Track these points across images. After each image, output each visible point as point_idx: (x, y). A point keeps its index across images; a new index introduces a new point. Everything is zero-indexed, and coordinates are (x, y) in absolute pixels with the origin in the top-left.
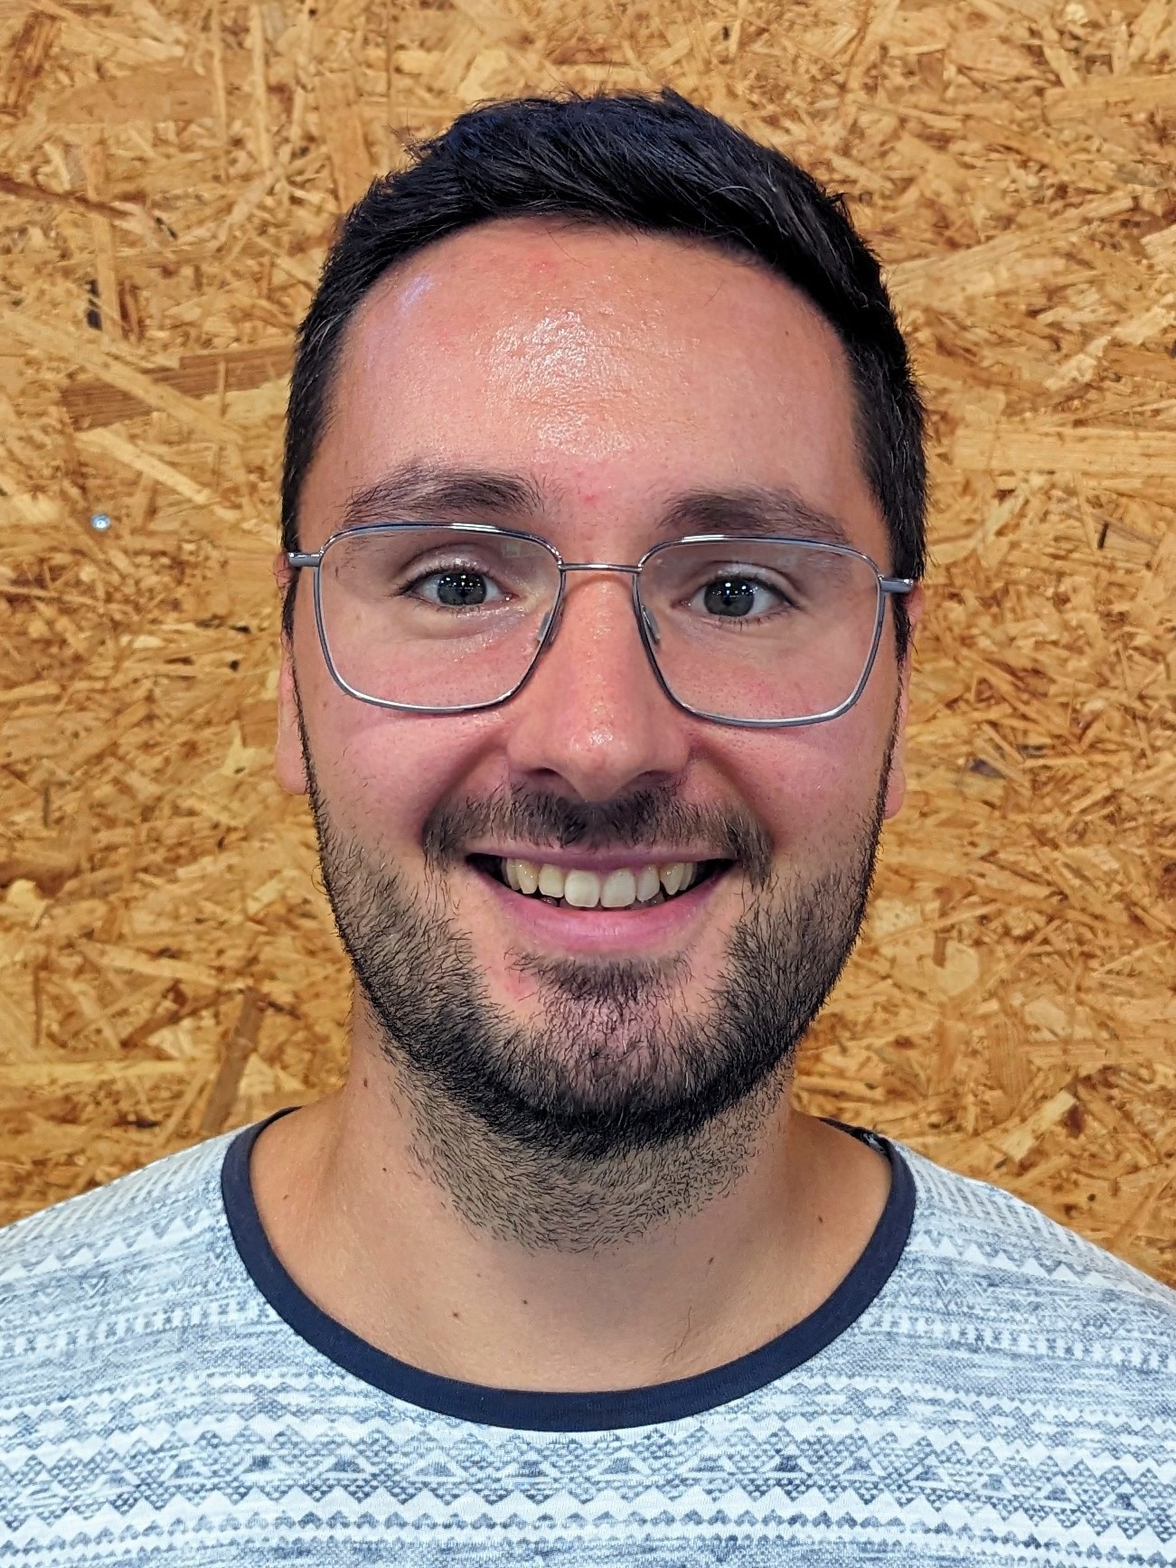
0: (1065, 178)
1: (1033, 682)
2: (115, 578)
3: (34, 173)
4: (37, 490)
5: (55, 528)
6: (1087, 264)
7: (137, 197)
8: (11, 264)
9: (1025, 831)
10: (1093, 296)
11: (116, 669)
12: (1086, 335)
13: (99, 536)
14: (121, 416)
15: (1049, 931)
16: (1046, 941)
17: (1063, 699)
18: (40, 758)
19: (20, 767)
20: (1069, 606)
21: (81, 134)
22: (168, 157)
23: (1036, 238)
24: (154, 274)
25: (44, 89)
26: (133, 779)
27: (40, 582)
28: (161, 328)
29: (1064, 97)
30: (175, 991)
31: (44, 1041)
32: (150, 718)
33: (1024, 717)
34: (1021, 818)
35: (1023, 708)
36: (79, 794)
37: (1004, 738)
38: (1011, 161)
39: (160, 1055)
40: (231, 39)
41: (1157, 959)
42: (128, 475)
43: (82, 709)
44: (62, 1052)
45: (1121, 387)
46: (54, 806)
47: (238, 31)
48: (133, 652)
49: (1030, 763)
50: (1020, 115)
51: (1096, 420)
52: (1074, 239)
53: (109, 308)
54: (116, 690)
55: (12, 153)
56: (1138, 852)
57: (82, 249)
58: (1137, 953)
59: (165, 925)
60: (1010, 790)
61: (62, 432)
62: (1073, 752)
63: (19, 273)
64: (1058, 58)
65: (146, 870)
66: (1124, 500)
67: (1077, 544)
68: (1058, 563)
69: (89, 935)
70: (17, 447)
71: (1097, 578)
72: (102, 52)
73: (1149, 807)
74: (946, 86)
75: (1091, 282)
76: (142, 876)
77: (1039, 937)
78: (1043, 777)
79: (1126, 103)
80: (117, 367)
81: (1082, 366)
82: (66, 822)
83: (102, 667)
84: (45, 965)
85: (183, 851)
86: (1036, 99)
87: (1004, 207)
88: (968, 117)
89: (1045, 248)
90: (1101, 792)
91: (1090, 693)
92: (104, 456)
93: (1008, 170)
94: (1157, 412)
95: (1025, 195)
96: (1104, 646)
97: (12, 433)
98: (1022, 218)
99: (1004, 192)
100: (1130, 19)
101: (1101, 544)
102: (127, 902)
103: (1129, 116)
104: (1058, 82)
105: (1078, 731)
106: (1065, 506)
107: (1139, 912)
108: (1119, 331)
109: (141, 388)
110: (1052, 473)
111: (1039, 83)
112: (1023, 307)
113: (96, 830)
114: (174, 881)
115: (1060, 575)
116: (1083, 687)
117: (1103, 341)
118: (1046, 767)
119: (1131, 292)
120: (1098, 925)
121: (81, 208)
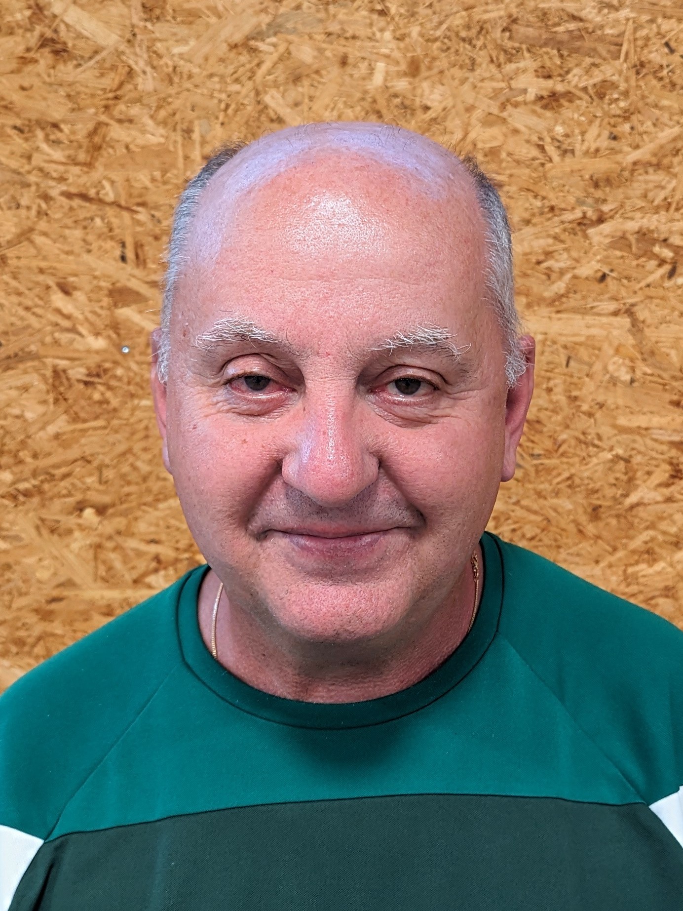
0: (553, 203)
1: (537, 426)
2: (131, 374)
3: (98, 193)
4: (97, 334)
5: (105, 351)
6: (562, 241)
7: (143, 204)
8: (87, 234)
9: (532, 492)
10: (565, 255)
11: (132, 415)
12: (562, 272)
13: (124, 355)
14: (135, 302)
15: (542, 536)
16: (540, 540)
17: (550, 434)
18: (98, 454)
19: (89, 458)
20: (552, 393)
21: (118, 176)
22: (158, 187)
23: (540, 230)
24: (150, 239)
25: (102, 157)
26: (139, 464)
27: (98, 375)
28: (154, 262)
29: (553, 168)
30: (157, 559)
31: (99, 580)
32: (147, 437)
33: (533, 442)
34: (530, 486)
35: (532, 438)
36: (115, 471)
37: (523, 450)
38: (530, 196)
39: (150, 587)
40: (186, 135)
41: (589, 549)
42: (137, 328)
43: (116, 432)
44: (107, 584)
45: (578, 296)
46: (105, 476)
47: (188, 131)
48: (140, 407)
49: (535, 462)
50: (534, 175)
51: (565, 311)
52: (557, 230)
53: (130, 254)
54: (132, 424)
55: (88, 184)
56: (581, 501)
57: (119, 228)
58: (581, 545)
59: (153, 529)
60: (526, 474)
61: (109, 309)
62: (553, 457)
63: (90, 238)
64: (551, 150)
65: (145, 504)
66: (577, 347)
67: (557, 365)
68: (549, 374)
69: (119, 533)
70: (90, 316)
71: (565, 382)
72: (128, 140)
73: (586, 482)
74: (501, 161)
75: (565, 249)
76: (144, 507)
77: (537, 538)
78: (541, 468)
79: (580, 170)
80: (133, 280)
81: (560, 286)
82: (110, 482)
83: (125, 414)
84: (99, 546)
85: (161, 496)
86: (541, 169)
87: (526, 215)
88: (511, 176)
89: (544, 234)
90: (566, 475)
91: (562, 431)
92: (128, 320)
93: (528, 199)
94: (592, 308)
95: (536, 210)
96: (567, 411)
97: (87, 309)
98: (534, 220)
99: (526, 209)
100: (583, 133)
101: (567, 365)
102: (136, 519)
103: (581, 176)
104: (551, 161)
105: (556, 448)
106: (551, 349)
107: (581, 528)
108: (577, 272)
109: (144, 290)
110: (546, 334)
111: (542, 161)
112: (534, 261)
113: (122, 486)
114: (156, 509)
115: (549, 379)
116: (558, 428)
117: (568, 276)
118: (542, 464)
119: (582, 254)
120: (564, 534)
121: (118, 210)
